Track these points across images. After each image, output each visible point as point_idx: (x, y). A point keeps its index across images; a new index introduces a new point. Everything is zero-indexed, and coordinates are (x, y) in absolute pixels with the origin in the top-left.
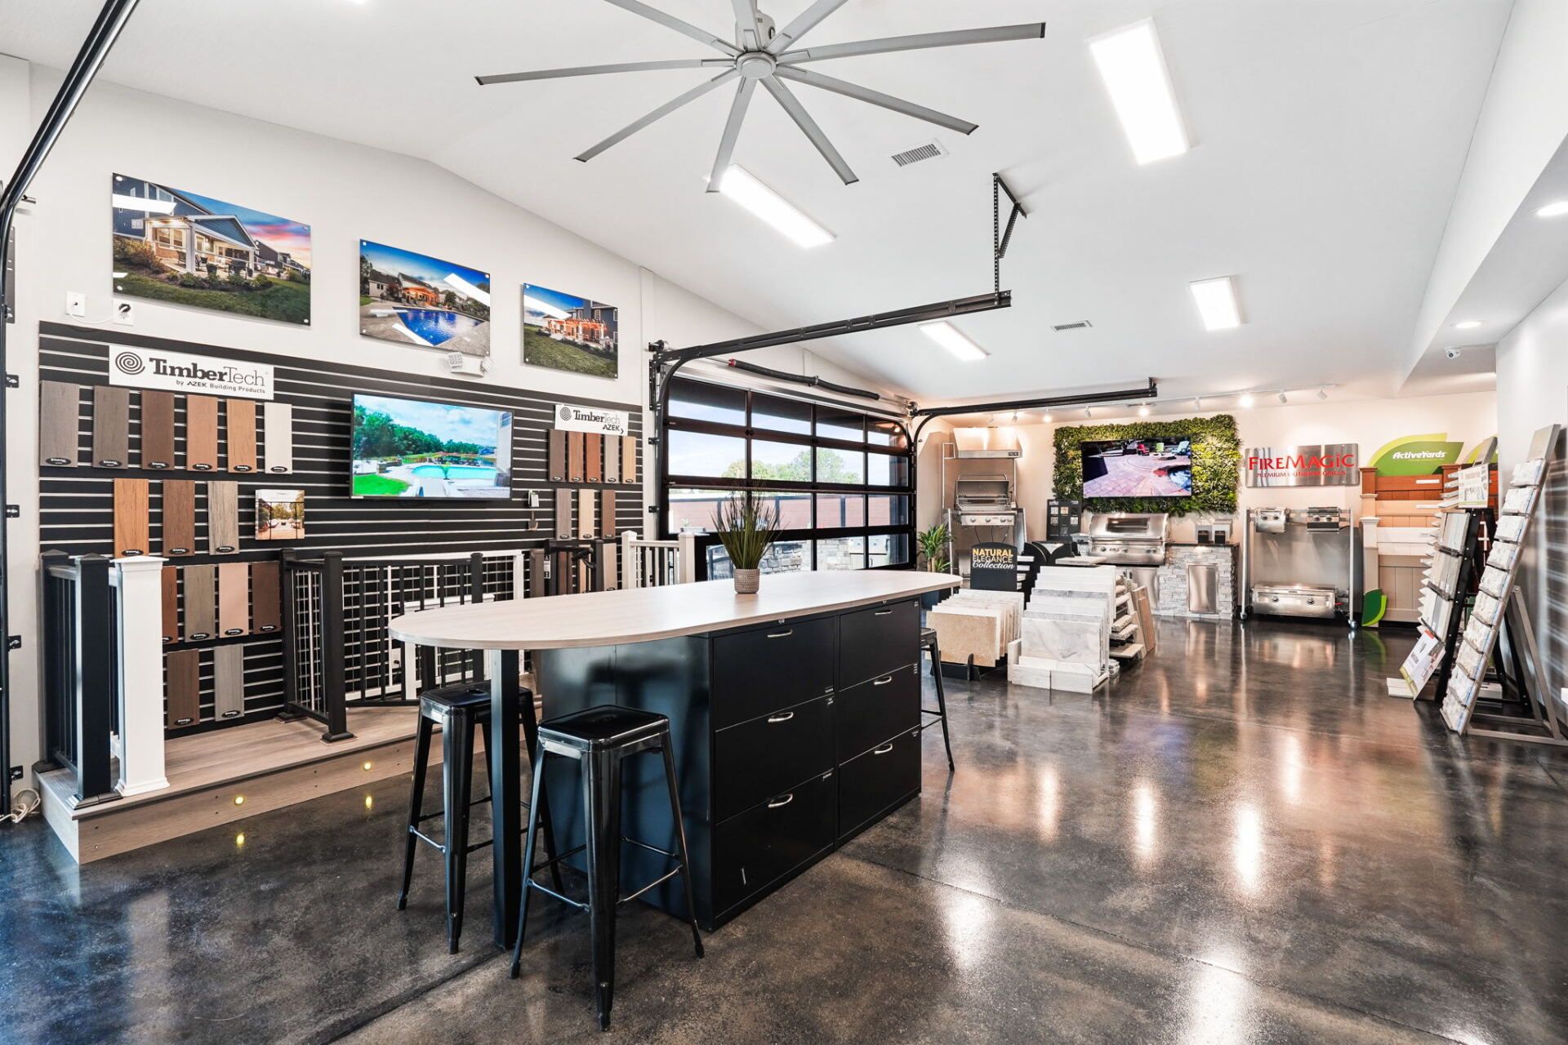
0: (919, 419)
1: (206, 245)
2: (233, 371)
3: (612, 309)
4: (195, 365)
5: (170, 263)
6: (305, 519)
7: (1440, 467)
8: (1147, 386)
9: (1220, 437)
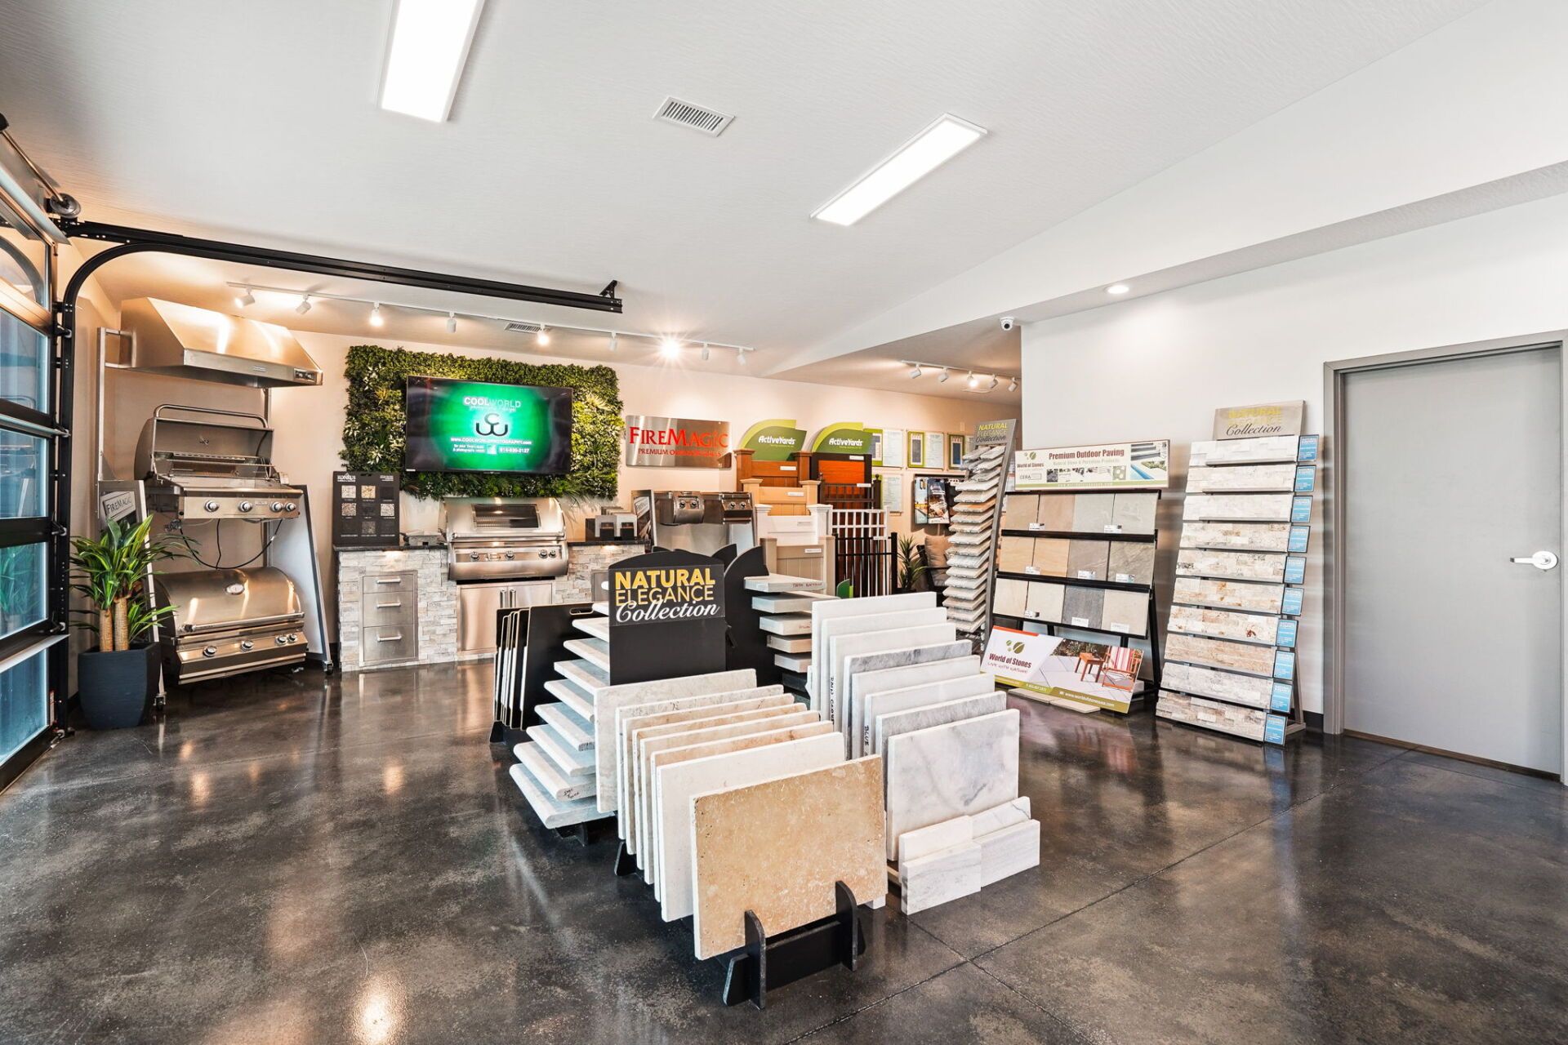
0: (83, 247)
7: (792, 455)
9: (602, 396)
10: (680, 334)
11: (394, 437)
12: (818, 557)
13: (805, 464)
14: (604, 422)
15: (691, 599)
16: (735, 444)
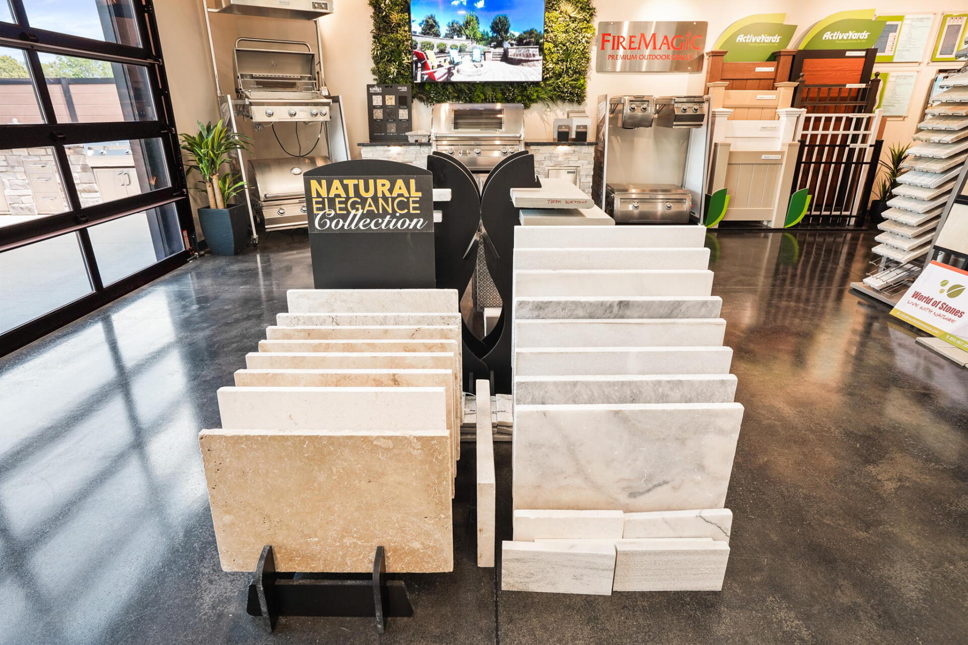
7: (773, 54)
9: (575, 4)
11: (406, 54)
12: (777, 163)
13: (786, 62)
14: (574, 30)
15: (394, 211)
16: (711, 44)
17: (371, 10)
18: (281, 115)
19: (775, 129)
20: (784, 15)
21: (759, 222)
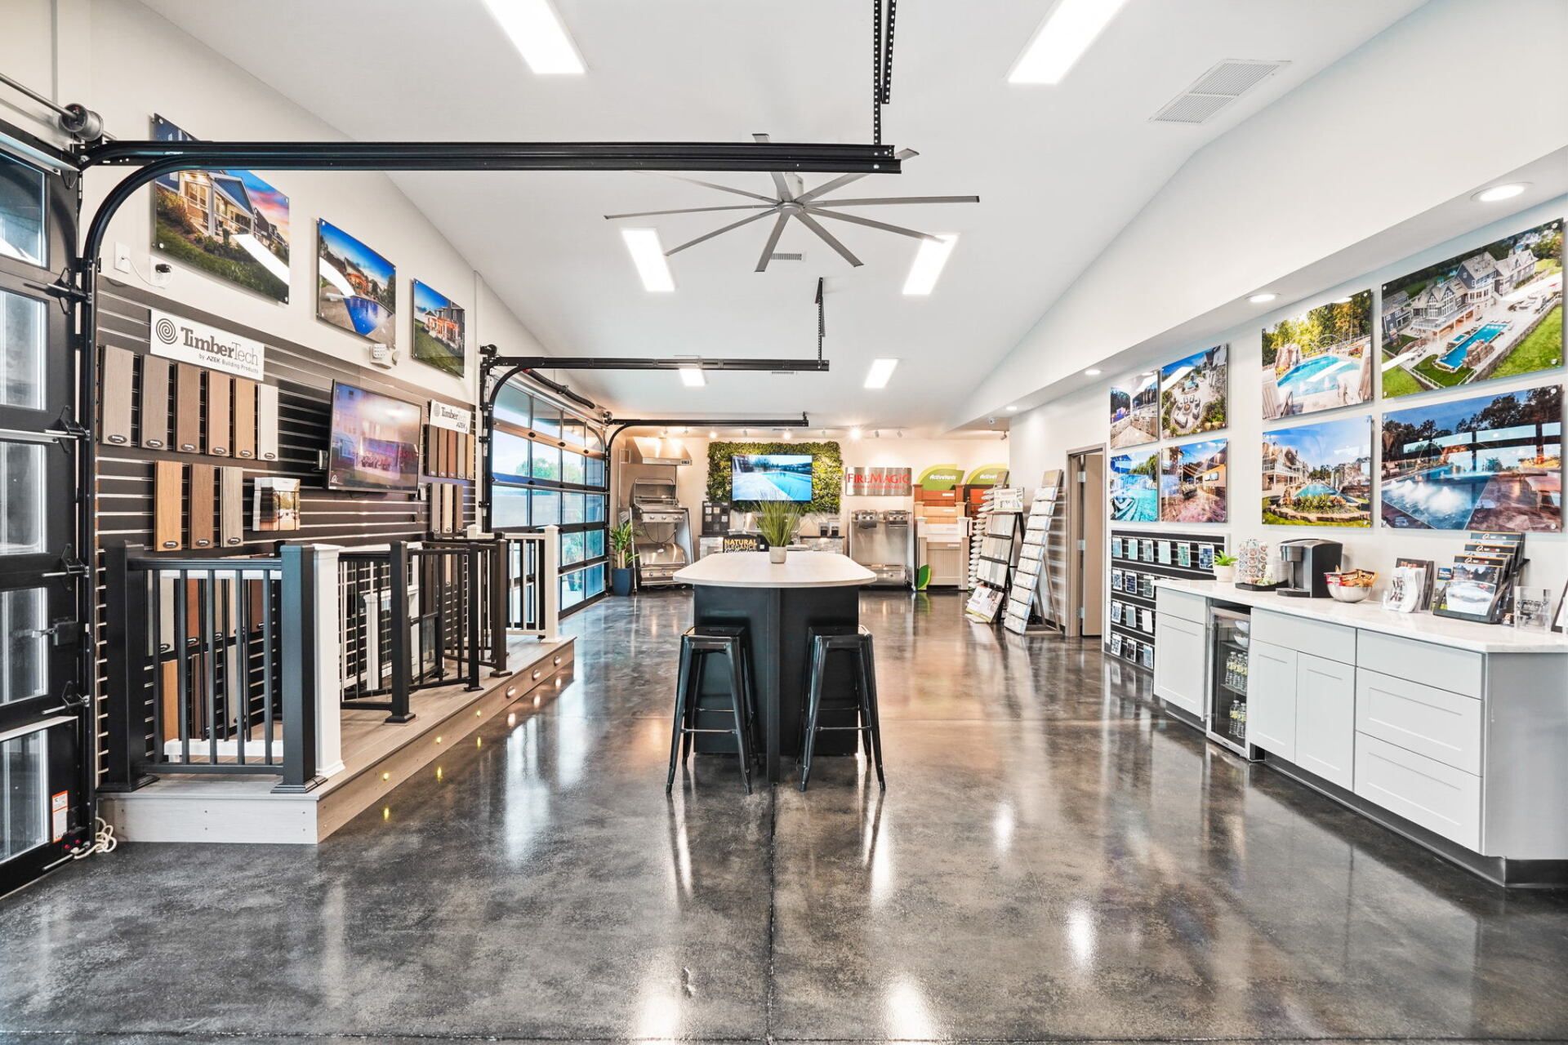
0: (613, 428)
1: (222, 207)
2: (239, 349)
3: (462, 310)
4: (212, 338)
5: (197, 222)
6: (301, 510)
7: (953, 486)
8: (801, 418)
9: (830, 457)
10: (861, 426)
11: (727, 485)
12: (957, 549)
13: (960, 491)
14: (831, 472)
16: (915, 481)
17: (708, 460)
18: (658, 518)
19: (955, 529)
20: (956, 465)
21: (956, 586)
